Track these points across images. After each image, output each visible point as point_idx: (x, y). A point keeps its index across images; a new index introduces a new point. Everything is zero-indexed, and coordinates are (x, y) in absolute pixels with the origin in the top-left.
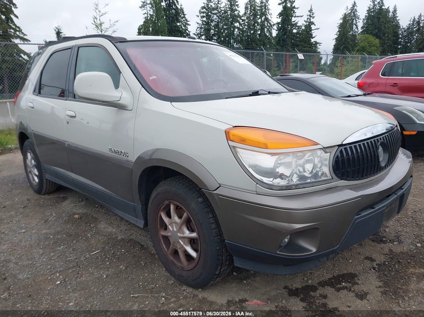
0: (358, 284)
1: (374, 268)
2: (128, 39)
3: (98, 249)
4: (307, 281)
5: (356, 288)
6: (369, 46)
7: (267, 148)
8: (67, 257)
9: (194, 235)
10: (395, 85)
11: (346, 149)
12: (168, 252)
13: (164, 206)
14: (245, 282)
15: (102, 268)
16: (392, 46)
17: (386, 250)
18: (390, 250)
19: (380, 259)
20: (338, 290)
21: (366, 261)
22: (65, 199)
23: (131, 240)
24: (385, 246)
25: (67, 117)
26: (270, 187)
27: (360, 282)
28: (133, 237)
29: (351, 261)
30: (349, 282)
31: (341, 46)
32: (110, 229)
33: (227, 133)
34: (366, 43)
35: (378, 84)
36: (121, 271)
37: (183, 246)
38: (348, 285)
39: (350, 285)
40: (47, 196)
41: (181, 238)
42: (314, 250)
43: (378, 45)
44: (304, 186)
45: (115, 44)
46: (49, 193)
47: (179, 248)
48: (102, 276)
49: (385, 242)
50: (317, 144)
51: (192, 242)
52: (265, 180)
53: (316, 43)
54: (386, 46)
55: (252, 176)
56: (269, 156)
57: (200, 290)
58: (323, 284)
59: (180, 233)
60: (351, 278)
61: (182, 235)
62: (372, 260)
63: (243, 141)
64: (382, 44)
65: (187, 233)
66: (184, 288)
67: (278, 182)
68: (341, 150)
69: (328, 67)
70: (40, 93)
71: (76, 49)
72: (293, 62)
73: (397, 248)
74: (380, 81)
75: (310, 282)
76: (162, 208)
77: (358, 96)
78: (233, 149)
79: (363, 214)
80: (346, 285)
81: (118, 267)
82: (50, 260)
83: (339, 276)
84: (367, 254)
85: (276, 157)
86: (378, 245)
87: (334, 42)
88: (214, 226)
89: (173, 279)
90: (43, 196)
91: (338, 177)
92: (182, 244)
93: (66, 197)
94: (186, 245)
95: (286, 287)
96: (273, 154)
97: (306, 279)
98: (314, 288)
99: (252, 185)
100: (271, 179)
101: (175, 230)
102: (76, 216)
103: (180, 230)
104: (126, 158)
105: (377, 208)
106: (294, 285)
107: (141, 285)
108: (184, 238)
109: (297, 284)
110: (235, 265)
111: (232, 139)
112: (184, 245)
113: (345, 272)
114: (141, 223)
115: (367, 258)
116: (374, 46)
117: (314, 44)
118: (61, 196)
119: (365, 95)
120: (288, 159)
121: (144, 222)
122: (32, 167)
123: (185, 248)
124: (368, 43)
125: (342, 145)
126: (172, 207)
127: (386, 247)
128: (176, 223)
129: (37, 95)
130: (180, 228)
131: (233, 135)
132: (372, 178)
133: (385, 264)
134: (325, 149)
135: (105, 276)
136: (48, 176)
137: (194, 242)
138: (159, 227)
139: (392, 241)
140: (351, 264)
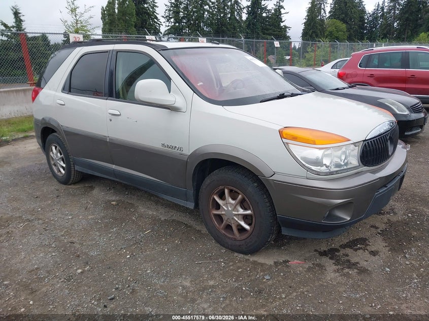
0: (369, 245)
1: (379, 233)
2: (169, 48)
3: (149, 230)
4: (331, 245)
5: (368, 247)
6: (337, 31)
7: (315, 144)
8: (124, 237)
9: (249, 212)
10: (372, 76)
11: (368, 143)
12: (221, 228)
13: (218, 190)
14: (283, 248)
15: (160, 243)
16: (359, 31)
17: (386, 220)
18: (389, 220)
19: (382, 227)
20: (356, 250)
21: (372, 229)
22: (92, 188)
23: (173, 221)
24: (383, 216)
25: (110, 115)
26: (318, 173)
27: (370, 244)
28: (173, 218)
29: (360, 229)
30: (363, 244)
31: (310, 30)
32: (150, 213)
33: (280, 132)
34: (334, 28)
35: (356, 75)
36: (177, 245)
37: (237, 221)
38: (362, 246)
39: (364, 246)
40: (72, 186)
41: (235, 215)
42: (349, 219)
43: (345, 30)
44: (341, 171)
45: (160, 52)
46: (74, 183)
47: (232, 223)
48: (163, 250)
49: (383, 214)
50: (349, 140)
51: (245, 218)
52: (313, 168)
53: (286, 27)
54: (352, 31)
55: (303, 166)
56: (317, 150)
57: (249, 255)
58: (344, 246)
59: (235, 211)
60: (363, 241)
61: (237, 213)
62: (377, 228)
63: (295, 138)
64: (349, 29)
65: (241, 211)
66: (236, 254)
67: (323, 169)
68: (365, 144)
69: (297, 51)
70: (70, 91)
71: (115, 53)
72: (263, 46)
73: (394, 219)
74: (359, 72)
75: (333, 245)
76: (215, 192)
77: (344, 88)
78: (286, 145)
79: (380, 191)
80: (361, 246)
81: (173, 242)
82: (110, 240)
83: (354, 241)
84: (372, 223)
85: (323, 151)
86: (379, 217)
87: (303, 27)
88: (268, 204)
89: (224, 248)
90: (70, 186)
91: (363, 164)
92: (237, 220)
93: (92, 186)
94: (240, 221)
95: (316, 251)
96: (320, 149)
97: (329, 244)
98: (338, 250)
99: (303, 172)
100: (319, 167)
101: (230, 209)
102: (114, 203)
103: (235, 208)
104: (181, 152)
105: (389, 187)
106: (322, 249)
107: (200, 255)
108: (238, 215)
109: (324, 248)
110: (283, 233)
111: (285, 136)
112: (239, 221)
113: (358, 237)
114: (191, 205)
115: (372, 226)
116: (341, 31)
117: (283, 29)
118: (87, 185)
119: (350, 87)
120: (329, 152)
121: (194, 204)
122: (58, 160)
123: (239, 223)
124: (335, 28)
125: (365, 140)
126: (226, 191)
127: (385, 218)
128: (230, 203)
129: (68, 94)
130: (235, 207)
131: (286, 134)
132: (383, 164)
133: (386, 230)
134: (355, 144)
135: (166, 250)
136: (77, 168)
137: (246, 218)
138: (211, 207)
139: (388, 213)
140: (361, 231)
